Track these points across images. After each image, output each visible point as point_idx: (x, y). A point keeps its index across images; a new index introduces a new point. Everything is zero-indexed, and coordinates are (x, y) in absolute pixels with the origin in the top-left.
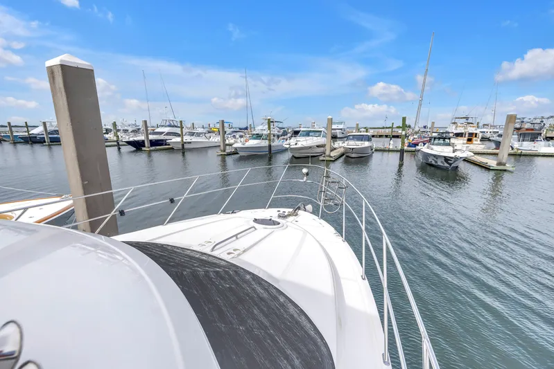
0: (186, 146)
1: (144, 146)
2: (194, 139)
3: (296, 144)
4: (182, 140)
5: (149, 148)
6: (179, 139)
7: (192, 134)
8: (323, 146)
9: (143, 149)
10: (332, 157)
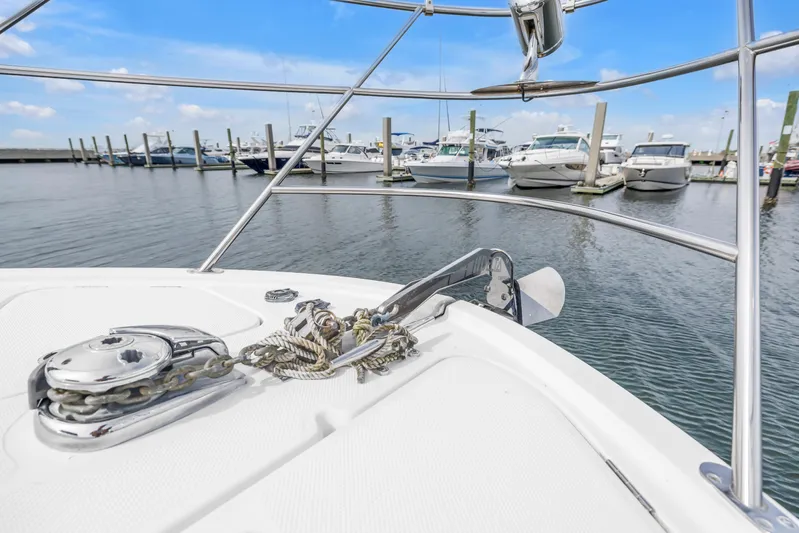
0: (329, 168)
1: (267, 168)
2: (346, 157)
3: (524, 159)
4: (323, 158)
5: (274, 170)
6: (317, 157)
7: (343, 149)
8: (580, 167)
9: (266, 171)
10: (598, 186)
